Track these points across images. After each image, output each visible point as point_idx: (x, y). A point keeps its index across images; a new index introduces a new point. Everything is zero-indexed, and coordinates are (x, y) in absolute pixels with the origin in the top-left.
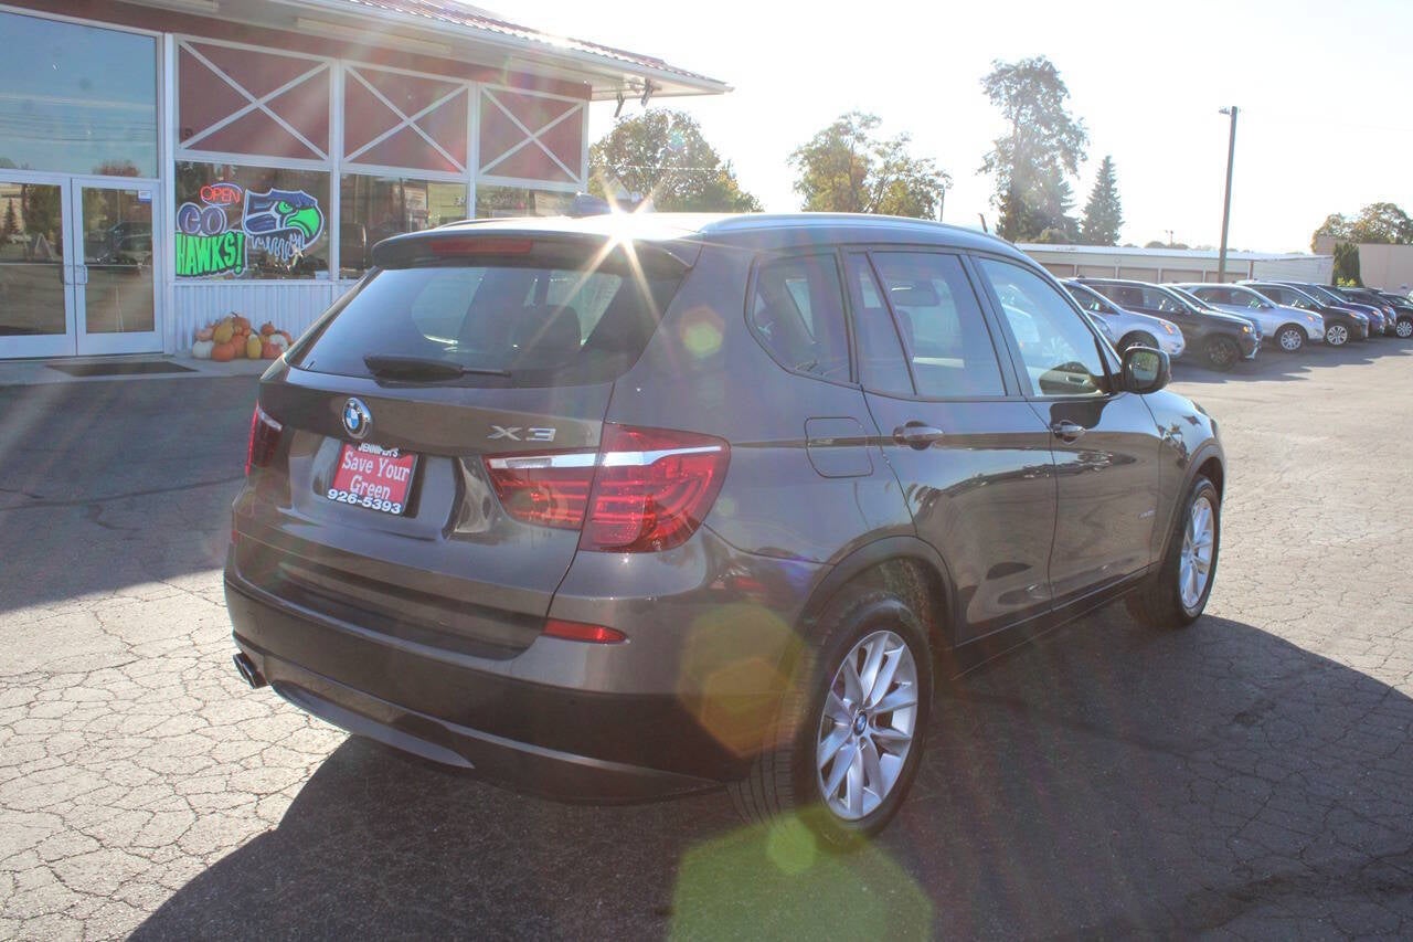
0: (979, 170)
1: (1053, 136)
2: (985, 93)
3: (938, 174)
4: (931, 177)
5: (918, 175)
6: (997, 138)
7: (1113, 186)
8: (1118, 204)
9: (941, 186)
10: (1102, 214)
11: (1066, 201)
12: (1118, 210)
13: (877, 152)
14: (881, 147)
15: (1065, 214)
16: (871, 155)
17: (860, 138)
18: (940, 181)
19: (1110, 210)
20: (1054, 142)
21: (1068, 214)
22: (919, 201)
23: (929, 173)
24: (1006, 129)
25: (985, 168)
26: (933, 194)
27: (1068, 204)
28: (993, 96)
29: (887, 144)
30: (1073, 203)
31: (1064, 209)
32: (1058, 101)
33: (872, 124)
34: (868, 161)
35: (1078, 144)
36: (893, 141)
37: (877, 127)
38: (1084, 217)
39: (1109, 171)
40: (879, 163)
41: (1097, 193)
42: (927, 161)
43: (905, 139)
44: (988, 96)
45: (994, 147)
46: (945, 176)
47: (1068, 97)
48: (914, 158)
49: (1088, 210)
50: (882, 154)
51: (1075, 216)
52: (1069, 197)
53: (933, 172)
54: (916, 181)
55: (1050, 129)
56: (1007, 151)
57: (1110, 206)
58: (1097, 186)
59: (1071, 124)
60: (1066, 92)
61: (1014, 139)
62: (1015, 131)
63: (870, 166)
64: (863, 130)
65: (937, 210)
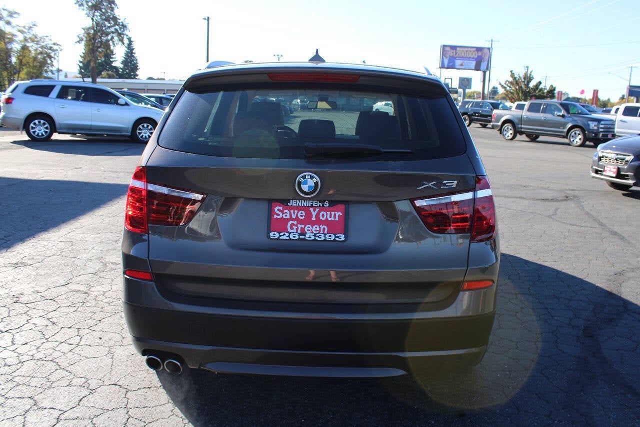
0: (76, 43)
1: (111, 27)
2: (76, 4)
3: (54, 44)
4: (51, 45)
5: (43, 44)
6: (84, 27)
7: (134, 51)
8: (137, 60)
9: (57, 50)
10: (129, 64)
11: (112, 58)
12: (137, 63)
13: (19, 31)
14: (21, 28)
15: (113, 65)
16: (15, 31)
17: (8, 23)
18: (55, 47)
19: (133, 63)
20: (112, 29)
21: (114, 64)
22: (44, 57)
23: (48, 42)
24: (89, 23)
25: (78, 42)
26: (52, 55)
27: (113, 60)
28: (80, 5)
29: (24, 27)
30: (115, 59)
31: (112, 62)
32: (112, 9)
33: (15, 16)
34: (13, 35)
35: (124, 31)
36: (27, 25)
37: (17, 17)
38: (122, 66)
39: (131, 44)
40: (20, 37)
41: (127, 55)
42: (47, 37)
43: (35, 25)
44: (77, 5)
45: (83, 31)
46: (58, 45)
47: (118, 8)
48: (40, 35)
49: (123, 62)
50: (22, 32)
51: (117, 66)
52: (114, 56)
53: (52, 43)
54: (42, 47)
55: (110, 23)
56: (90, 33)
57: (133, 61)
58: (126, 51)
59: (119, 21)
60: (117, 5)
61: (93, 28)
62: (93, 23)
63: (14, 38)
64: (9, 19)
65: (55, 63)
